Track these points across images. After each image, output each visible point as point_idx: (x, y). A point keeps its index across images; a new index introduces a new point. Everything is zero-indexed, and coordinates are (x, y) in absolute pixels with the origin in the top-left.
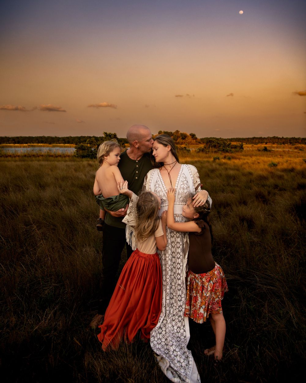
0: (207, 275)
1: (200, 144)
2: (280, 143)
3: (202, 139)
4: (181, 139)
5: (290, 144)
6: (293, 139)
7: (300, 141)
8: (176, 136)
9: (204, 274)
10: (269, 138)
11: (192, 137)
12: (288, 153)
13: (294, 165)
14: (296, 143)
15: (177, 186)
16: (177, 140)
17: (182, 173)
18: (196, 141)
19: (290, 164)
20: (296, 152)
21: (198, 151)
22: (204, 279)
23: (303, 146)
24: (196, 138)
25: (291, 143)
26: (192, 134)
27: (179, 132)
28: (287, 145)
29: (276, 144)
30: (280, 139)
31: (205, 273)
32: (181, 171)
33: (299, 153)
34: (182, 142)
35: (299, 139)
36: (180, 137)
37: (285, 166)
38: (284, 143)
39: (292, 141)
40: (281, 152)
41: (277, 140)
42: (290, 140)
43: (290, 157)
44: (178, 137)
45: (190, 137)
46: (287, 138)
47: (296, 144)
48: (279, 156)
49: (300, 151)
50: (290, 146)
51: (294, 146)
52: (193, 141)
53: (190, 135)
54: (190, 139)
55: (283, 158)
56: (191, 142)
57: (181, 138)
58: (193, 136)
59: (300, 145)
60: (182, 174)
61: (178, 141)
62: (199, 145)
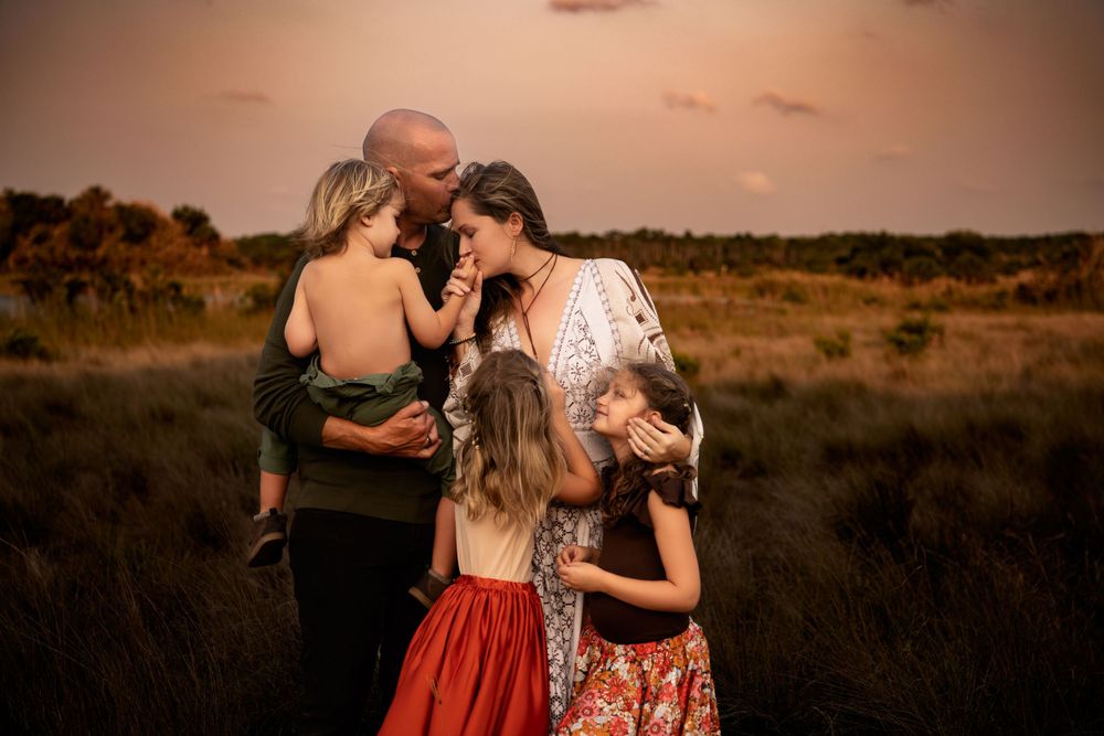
0: (659, 648)
1: (236, 272)
2: (676, 264)
3: (246, 244)
4: (125, 238)
5: (728, 272)
6: (744, 242)
7: (778, 255)
8: (86, 220)
9: (649, 647)
10: (617, 238)
11: (188, 227)
12: (728, 316)
13: (778, 370)
14: (757, 262)
15: (556, 365)
16: (94, 247)
17: (576, 309)
18: (214, 255)
19: (756, 362)
20: (767, 310)
21: (249, 302)
22: (646, 662)
23: (794, 283)
24: (214, 237)
25: (731, 265)
26: (187, 214)
27: (107, 196)
28: (710, 275)
29: (653, 269)
30: (673, 245)
31: (654, 643)
32: (570, 303)
33: (783, 312)
34: (128, 260)
35: (771, 241)
36: (111, 229)
37: (735, 370)
38: (694, 266)
39: (735, 256)
40: (689, 306)
41: (658, 249)
42: (726, 251)
43: (745, 333)
44: (103, 228)
45: (178, 228)
46: (708, 241)
47: (760, 269)
48: (687, 332)
49: (787, 306)
50: (730, 280)
51: (749, 282)
52: (193, 250)
53: (177, 215)
54: (175, 242)
55: (710, 338)
56: (181, 258)
57: (120, 232)
58: (193, 222)
59: (781, 277)
60: (573, 313)
61: (100, 252)
62: (229, 273)
